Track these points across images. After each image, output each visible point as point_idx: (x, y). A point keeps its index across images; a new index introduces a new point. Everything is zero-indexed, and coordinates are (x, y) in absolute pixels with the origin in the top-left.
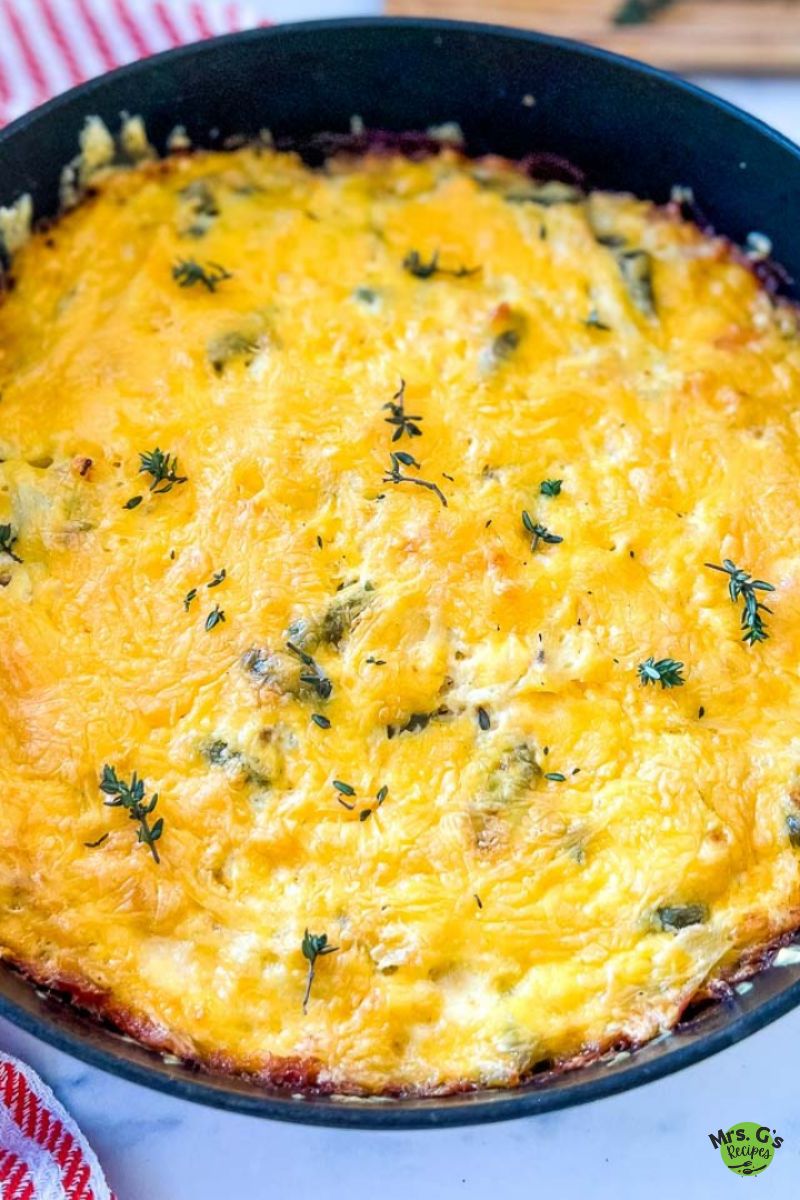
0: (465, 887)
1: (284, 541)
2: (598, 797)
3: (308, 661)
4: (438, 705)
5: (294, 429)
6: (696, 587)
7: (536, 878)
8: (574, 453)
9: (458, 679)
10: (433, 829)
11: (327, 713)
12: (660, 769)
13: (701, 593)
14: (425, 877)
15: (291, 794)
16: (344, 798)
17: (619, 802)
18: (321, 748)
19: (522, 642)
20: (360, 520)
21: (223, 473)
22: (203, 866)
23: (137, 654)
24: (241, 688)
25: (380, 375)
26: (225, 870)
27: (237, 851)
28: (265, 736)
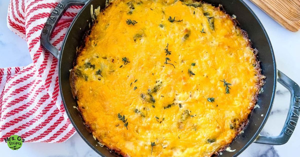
0: (177, 135)
1: (147, 74)
2: (199, 120)
3: (151, 96)
4: (173, 103)
5: (149, 53)
6: (218, 83)
7: (188, 133)
8: (198, 57)
9: (176, 99)
10: (172, 125)
11: (154, 105)
12: (210, 116)
13: (219, 84)
14: (170, 133)
15: (148, 118)
16: (157, 120)
17: (202, 121)
18: (153, 111)
19: (187, 93)
20: (160, 70)
21: (136, 61)
22: (135, 130)
23: (123, 94)
24: (140, 100)
25: (163, 42)
26: (138, 131)
27: (140, 128)
28: (144, 109)
